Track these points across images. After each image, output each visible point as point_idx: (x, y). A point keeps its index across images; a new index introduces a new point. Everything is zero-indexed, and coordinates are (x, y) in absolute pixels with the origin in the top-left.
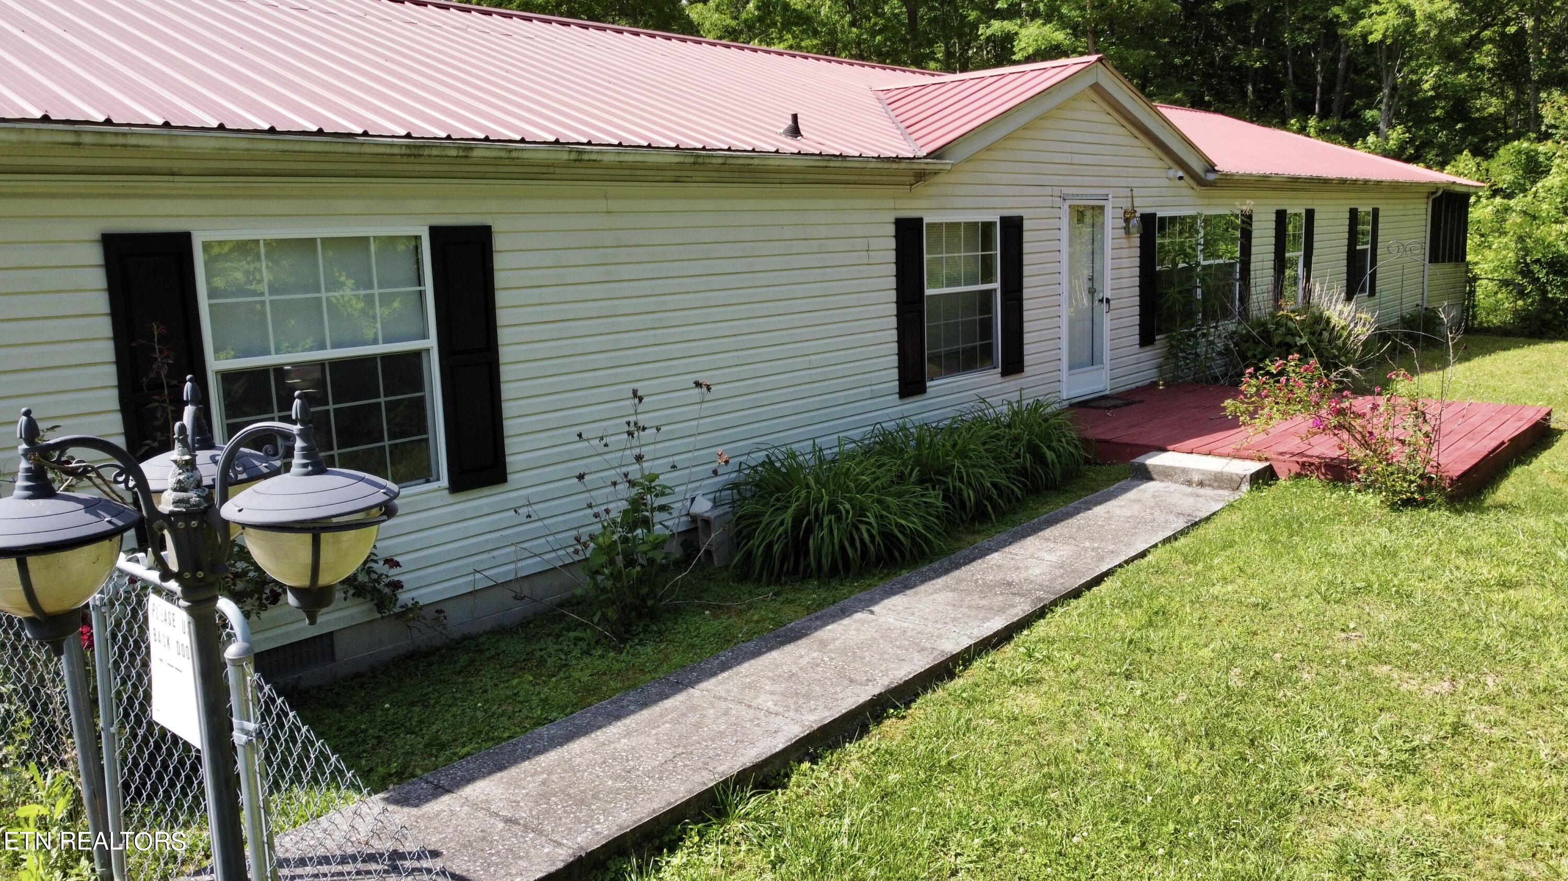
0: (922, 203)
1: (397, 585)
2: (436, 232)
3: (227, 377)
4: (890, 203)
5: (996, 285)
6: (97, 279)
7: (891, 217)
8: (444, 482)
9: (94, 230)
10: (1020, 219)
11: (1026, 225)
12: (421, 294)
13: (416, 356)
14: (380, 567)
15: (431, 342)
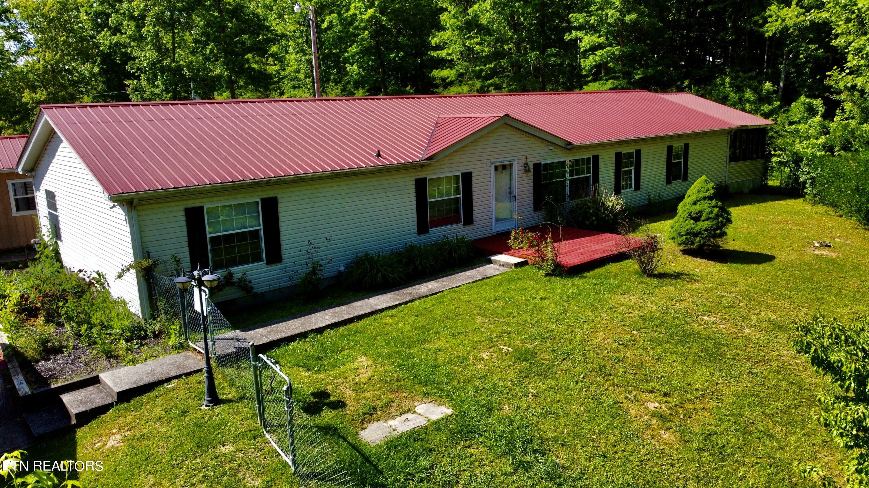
0: (425, 173)
1: (252, 288)
2: (262, 200)
3: (211, 238)
4: (413, 174)
5: (461, 196)
6: (183, 218)
7: (414, 178)
8: (265, 262)
9: (183, 208)
10: (470, 173)
11: (473, 174)
12: (259, 215)
13: (258, 231)
14: (247, 283)
15: (261, 227)
